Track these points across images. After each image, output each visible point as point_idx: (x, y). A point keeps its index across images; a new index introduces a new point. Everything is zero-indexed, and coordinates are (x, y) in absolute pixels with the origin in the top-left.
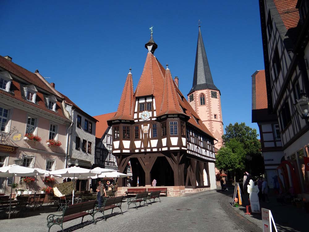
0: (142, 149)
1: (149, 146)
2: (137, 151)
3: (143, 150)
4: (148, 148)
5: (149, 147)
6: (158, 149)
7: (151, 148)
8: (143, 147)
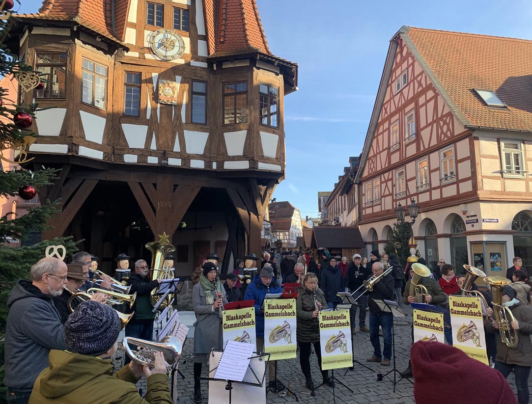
0: (152, 153)
1: (177, 148)
2: (130, 159)
3: (153, 160)
4: (176, 155)
5: (176, 153)
6: (208, 164)
7: (186, 158)
8: (153, 147)
